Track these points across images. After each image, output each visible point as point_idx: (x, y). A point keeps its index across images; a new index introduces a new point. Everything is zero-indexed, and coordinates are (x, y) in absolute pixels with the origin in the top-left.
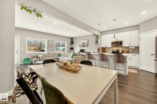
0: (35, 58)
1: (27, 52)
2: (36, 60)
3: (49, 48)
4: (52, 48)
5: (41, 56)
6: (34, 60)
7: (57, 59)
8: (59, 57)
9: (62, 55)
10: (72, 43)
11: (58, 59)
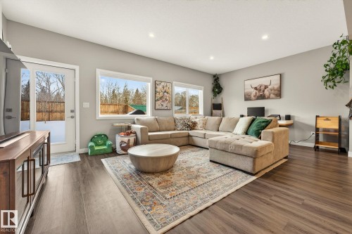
0: (122, 134)
1: (101, 116)
2: (126, 139)
3: (158, 103)
4: (165, 104)
5: (141, 129)
6: (119, 139)
7: (186, 139)
8: (191, 133)
9: (199, 126)
10: (217, 88)
11: (189, 136)
